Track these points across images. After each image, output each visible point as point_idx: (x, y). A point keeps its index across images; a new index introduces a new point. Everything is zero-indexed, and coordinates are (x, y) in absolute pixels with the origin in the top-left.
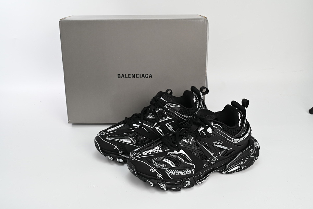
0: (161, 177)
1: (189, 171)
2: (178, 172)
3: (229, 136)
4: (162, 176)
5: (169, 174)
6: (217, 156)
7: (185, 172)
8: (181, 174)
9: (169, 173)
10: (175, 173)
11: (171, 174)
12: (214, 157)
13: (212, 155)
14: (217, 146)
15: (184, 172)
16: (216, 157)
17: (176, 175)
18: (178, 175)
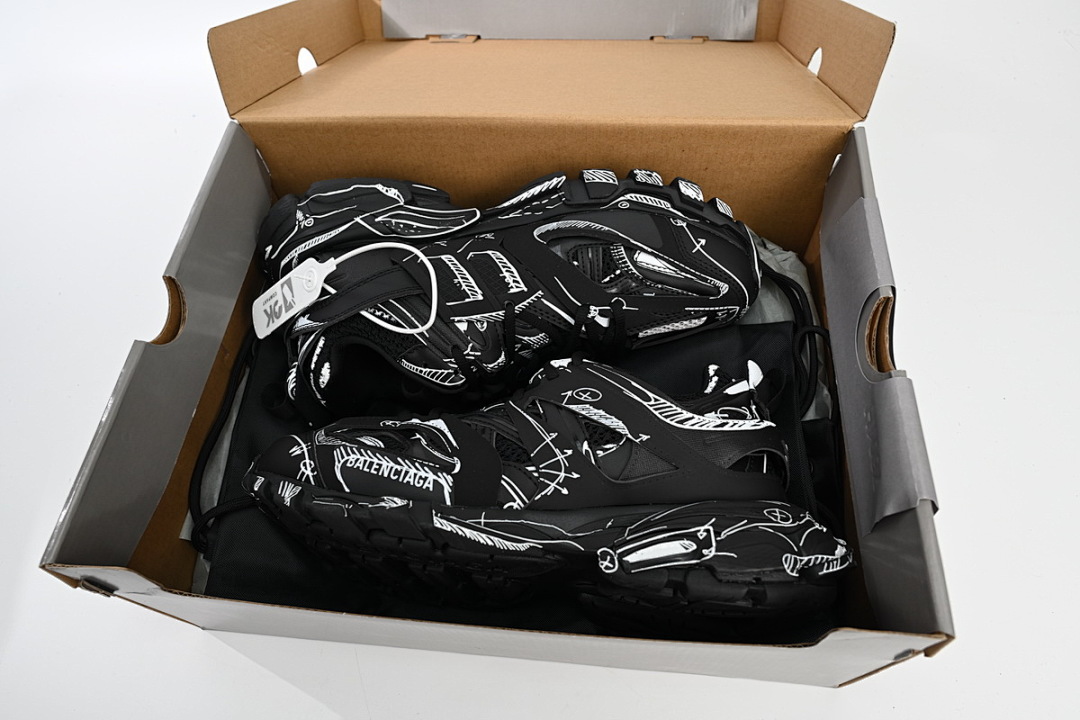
0: (308, 472)
1: (424, 475)
2: (376, 460)
3: (634, 384)
4: (312, 471)
5: (342, 461)
6: (570, 452)
7: (405, 468)
8: (386, 475)
9: (343, 457)
10: (365, 461)
11: (348, 465)
12: (557, 451)
13: (548, 441)
14: (573, 407)
15: (399, 468)
16: (563, 453)
17: (366, 469)
18: (373, 471)
